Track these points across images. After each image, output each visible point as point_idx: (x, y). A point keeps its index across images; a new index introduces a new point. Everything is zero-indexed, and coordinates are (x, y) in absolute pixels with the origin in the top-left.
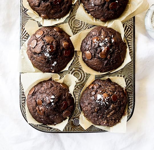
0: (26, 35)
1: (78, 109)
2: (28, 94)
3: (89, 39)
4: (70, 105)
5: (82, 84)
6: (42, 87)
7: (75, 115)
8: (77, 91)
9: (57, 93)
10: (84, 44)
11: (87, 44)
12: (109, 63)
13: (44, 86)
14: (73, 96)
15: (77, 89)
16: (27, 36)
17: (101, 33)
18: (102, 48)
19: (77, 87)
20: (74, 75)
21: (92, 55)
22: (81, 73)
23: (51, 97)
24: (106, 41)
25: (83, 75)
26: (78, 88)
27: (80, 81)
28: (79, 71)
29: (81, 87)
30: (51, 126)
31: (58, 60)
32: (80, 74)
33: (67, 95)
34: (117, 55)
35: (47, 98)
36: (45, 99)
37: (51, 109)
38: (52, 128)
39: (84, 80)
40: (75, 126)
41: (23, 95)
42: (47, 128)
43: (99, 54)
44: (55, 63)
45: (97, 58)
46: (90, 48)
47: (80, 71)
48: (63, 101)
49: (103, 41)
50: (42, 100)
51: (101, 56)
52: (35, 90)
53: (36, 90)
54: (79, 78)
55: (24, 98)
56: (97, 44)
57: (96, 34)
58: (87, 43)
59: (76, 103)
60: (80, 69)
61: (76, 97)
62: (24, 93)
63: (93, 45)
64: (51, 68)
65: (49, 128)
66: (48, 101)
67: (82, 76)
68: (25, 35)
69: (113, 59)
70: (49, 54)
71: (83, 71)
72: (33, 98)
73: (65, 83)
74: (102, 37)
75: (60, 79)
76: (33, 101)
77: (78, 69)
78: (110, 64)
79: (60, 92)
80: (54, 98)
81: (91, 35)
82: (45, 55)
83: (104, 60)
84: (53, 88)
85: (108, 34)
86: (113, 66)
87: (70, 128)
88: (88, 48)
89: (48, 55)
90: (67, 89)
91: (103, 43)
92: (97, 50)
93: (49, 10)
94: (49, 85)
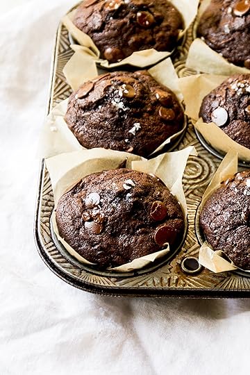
0: (65, 93)
1: (195, 239)
5: (203, 187)
7: (185, 252)
10: (209, 100)
14: (181, 202)
15: (191, 195)
19: (192, 193)
21: (228, 113)
22: (201, 165)
23: (126, 182)
25: (206, 168)
26: (195, 195)
27: (199, 180)
29: (201, 192)
31: (144, 123)
32: (198, 167)
33: (167, 195)
37: (125, 210)
38: (122, 278)
41: (47, 205)
42: (109, 277)
43: (245, 107)
44: (137, 126)
46: (223, 102)
47: (198, 162)
48: (156, 199)
54: (197, 174)
62: (49, 201)
64: (126, 141)
65: (112, 279)
66: (117, 188)
67: (204, 170)
70: (122, 103)
72: (77, 196)
82: (114, 103)
87: (173, 279)
89: (121, 105)
92: (240, 102)
93: (125, 35)
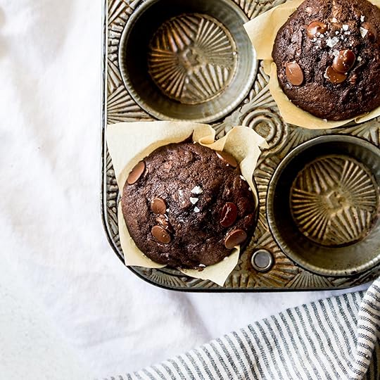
0: (121, 16)
1: (266, 225)
2: (127, 181)
3: (297, 26)
4: (245, 214)
5: (276, 154)
6: (165, 161)
7: (256, 242)
8: (264, 173)
9: (207, 180)
10: (283, 42)
11: (290, 42)
12: (351, 96)
13: (171, 158)
14: (252, 188)
15: (263, 166)
16: (122, 19)
17: (330, 9)
18: (334, 54)
19: (264, 162)
20: (254, 128)
21: (304, 73)
22: (274, 122)
23: (193, 191)
24: (346, 33)
25: (279, 127)
26: (267, 165)
27: (271, 145)
28: (268, 117)
29: (274, 161)
30: (189, 273)
32: (270, 125)
33: (237, 185)
34: (375, 74)
35: (180, 192)
36: (173, 196)
37: (193, 226)
38: (192, 278)
39: (283, 143)
40: (258, 272)
41: (112, 183)
42: (180, 277)
43: (323, 70)
45: (318, 82)
46: (298, 54)
47: (270, 117)
48: (226, 201)
49: (337, 33)
50: (164, 200)
51: (332, 78)
52: (145, 170)
53: (147, 172)
54: (270, 137)
55: (113, 192)
56: (320, 42)
57: (315, 13)
58: (290, 40)
59: (259, 206)
60: (272, 111)
61: (261, 189)
62: (114, 177)
63: (308, 46)
65: (183, 279)
66: (184, 202)
67: (276, 130)
68: (118, 16)
69: (365, 86)
71: (279, 117)
72: (141, 193)
73: (231, 150)
74: (334, 20)
75: (216, 139)
76: (141, 201)
77: (267, 111)
78: (355, 100)
79: (217, 175)
80: (199, 194)
81: (302, 15)
83: (339, 89)
84: (196, 164)
85: (351, 11)
86: (366, 104)
87: (244, 277)
88: (293, 52)
90: (235, 168)
91: (336, 39)
92: (318, 60)
94: (184, 155)
